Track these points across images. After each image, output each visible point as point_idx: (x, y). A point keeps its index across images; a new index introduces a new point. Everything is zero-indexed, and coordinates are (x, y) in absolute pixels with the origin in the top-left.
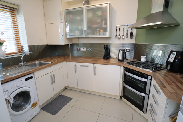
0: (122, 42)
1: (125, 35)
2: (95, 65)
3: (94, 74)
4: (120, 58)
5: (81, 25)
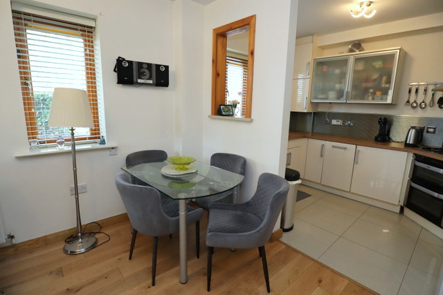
0: (420, 114)
1: (428, 102)
2: (360, 148)
3: (355, 161)
4: (411, 141)
5: (340, 82)
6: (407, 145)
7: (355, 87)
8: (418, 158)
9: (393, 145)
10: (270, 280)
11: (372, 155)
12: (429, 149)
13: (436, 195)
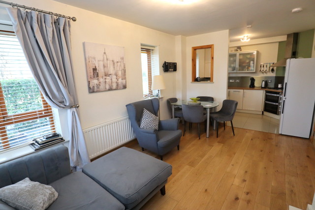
0: (265, 75)
1: (268, 70)
2: (245, 91)
3: (243, 96)
4: (263, 86)
5: (233, 64)
6: (262, 88)
7: (240, 66)
8: (267, 92)
9: (256, 88)
10: (234, 131)
11: (250, 93)
12: (270, 88)
13: (274, 104)
